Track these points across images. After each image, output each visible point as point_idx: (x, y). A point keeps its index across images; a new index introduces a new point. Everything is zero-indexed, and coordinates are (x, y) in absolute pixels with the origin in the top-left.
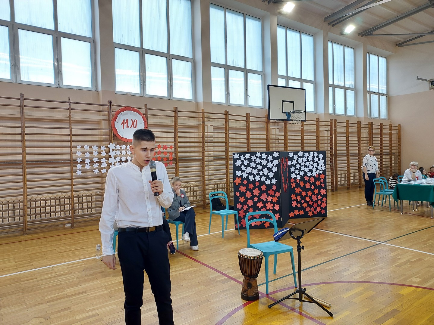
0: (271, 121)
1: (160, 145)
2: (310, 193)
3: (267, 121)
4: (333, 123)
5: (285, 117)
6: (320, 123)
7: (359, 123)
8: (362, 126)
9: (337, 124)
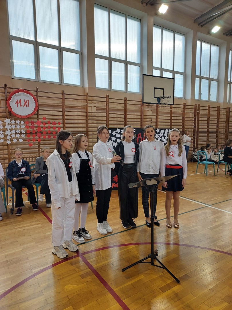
0: (144, 104)
1: (49, 121)
3: (141, 104)
4: (197, 107)
5: (156, 101)
6: (186, 107)
7: (219, 108)
8: (221, 109)
9: (201, 108)
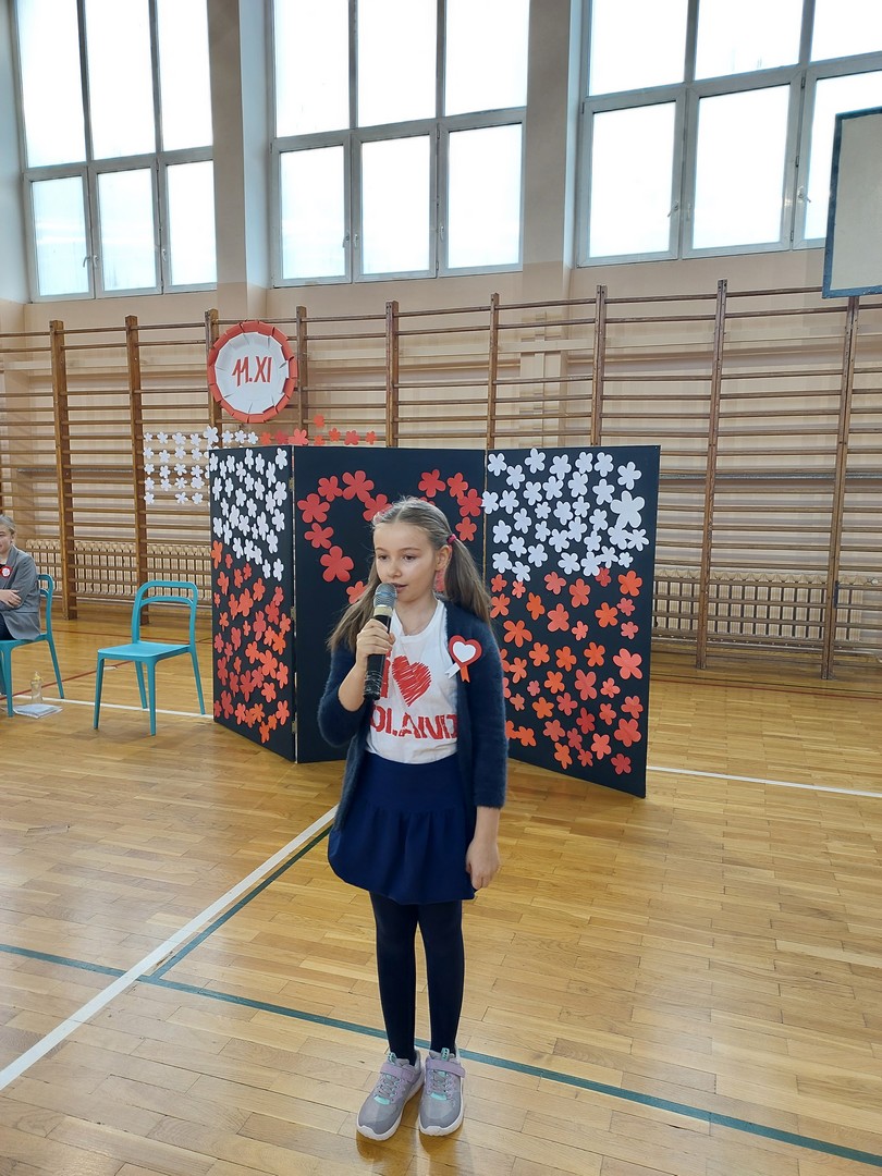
1: (335, 429)
2: (566, 658)
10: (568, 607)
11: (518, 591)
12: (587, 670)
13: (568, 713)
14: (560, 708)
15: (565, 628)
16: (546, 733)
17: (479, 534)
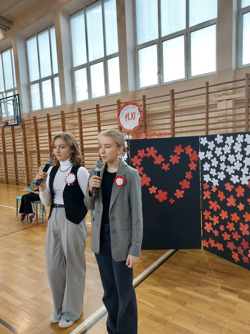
1: (155, 132)
2: (235, 217)
10: (235, 197)
11: (214, 190)
12: (244, 223)
13: (237, 240)
14: (234, 237)
15: (234, 205)
16: (228, 246)
17: (197, 168)
